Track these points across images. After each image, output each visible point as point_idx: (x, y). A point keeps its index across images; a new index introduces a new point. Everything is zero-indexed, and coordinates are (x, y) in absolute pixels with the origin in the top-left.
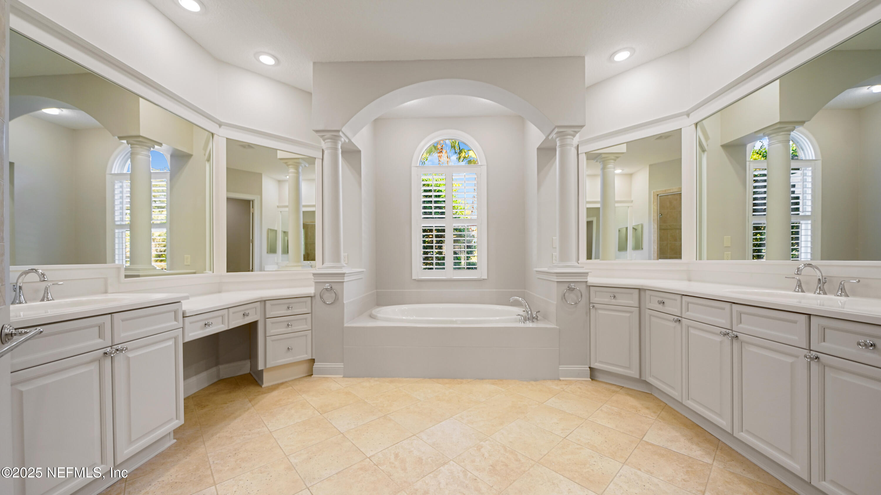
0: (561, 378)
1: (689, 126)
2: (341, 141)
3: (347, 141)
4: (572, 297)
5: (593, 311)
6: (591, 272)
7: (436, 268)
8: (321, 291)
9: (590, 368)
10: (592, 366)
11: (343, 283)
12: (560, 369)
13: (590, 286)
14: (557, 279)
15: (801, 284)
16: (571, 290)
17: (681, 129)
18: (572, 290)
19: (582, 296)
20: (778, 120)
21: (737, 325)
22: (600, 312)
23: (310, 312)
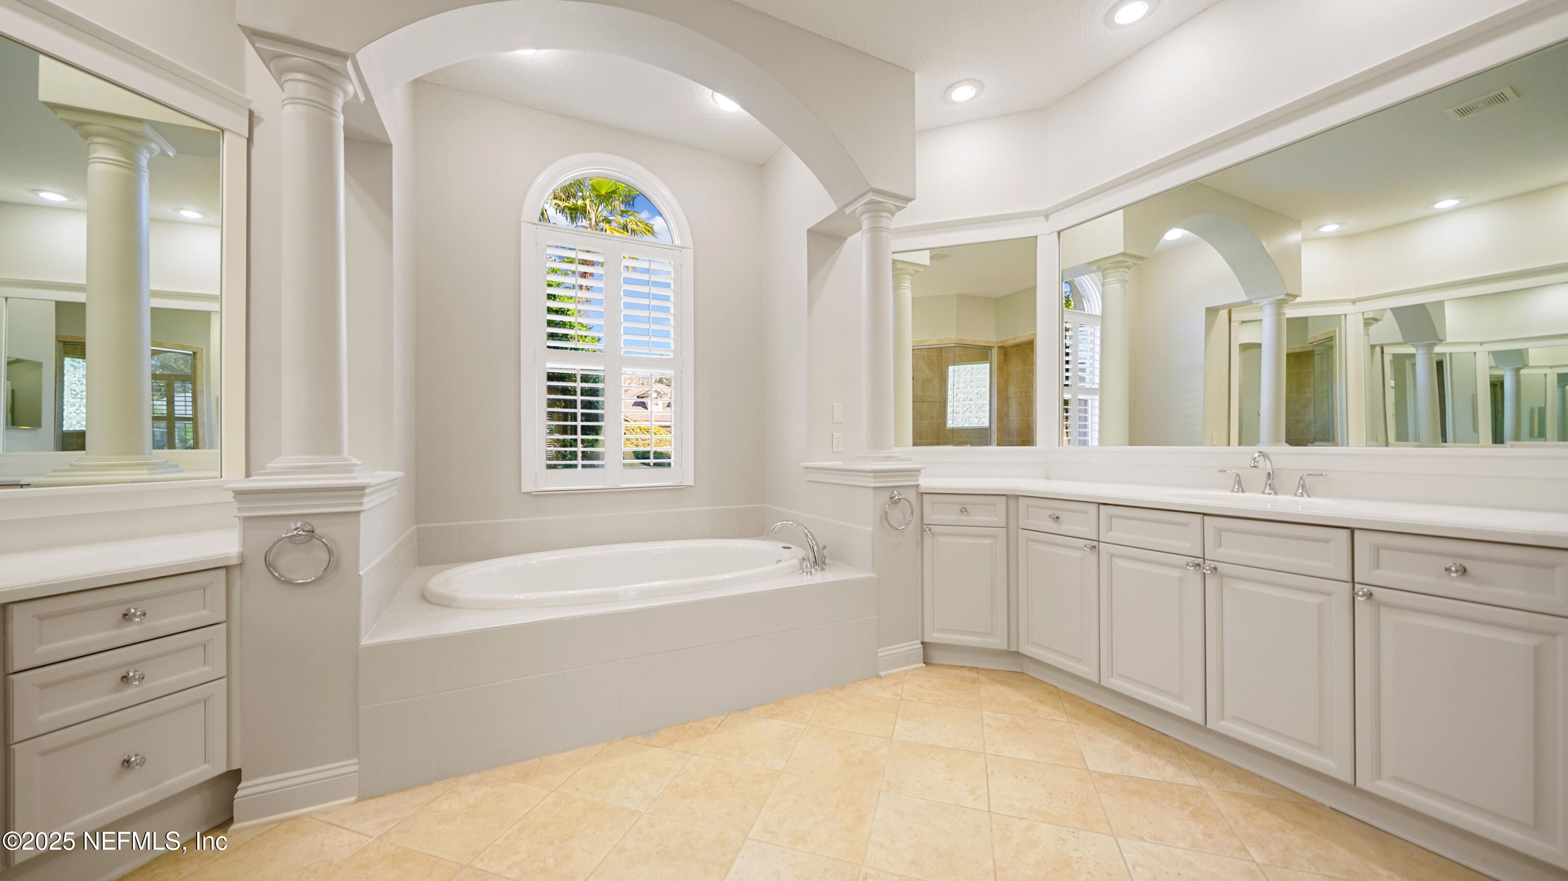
0: (882, 674)
1: (1048, 234)
2: (345, 92)
3: (362, 98)
4: (896, 515)
5: (928, 539)
6: (925, 468)
7: (584, 466)
8: (272, 547)
9: (922, 643)
10: (926, 640)
11: (359, 515)
12: (880, 655)
13: (922, 494)
14: (875, 482)
15: (1240, 480)
16: (894, 502)
17: (1036, 237)
18: (897, 503)
19: (912, 512)
20: (1121, 250)
21: (1215, 550)
22: (941, 539)
23: (222, 617)
